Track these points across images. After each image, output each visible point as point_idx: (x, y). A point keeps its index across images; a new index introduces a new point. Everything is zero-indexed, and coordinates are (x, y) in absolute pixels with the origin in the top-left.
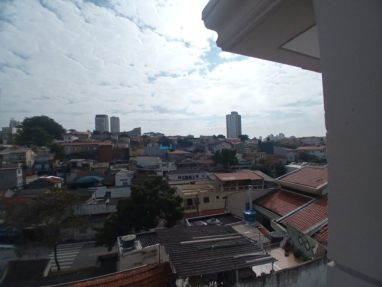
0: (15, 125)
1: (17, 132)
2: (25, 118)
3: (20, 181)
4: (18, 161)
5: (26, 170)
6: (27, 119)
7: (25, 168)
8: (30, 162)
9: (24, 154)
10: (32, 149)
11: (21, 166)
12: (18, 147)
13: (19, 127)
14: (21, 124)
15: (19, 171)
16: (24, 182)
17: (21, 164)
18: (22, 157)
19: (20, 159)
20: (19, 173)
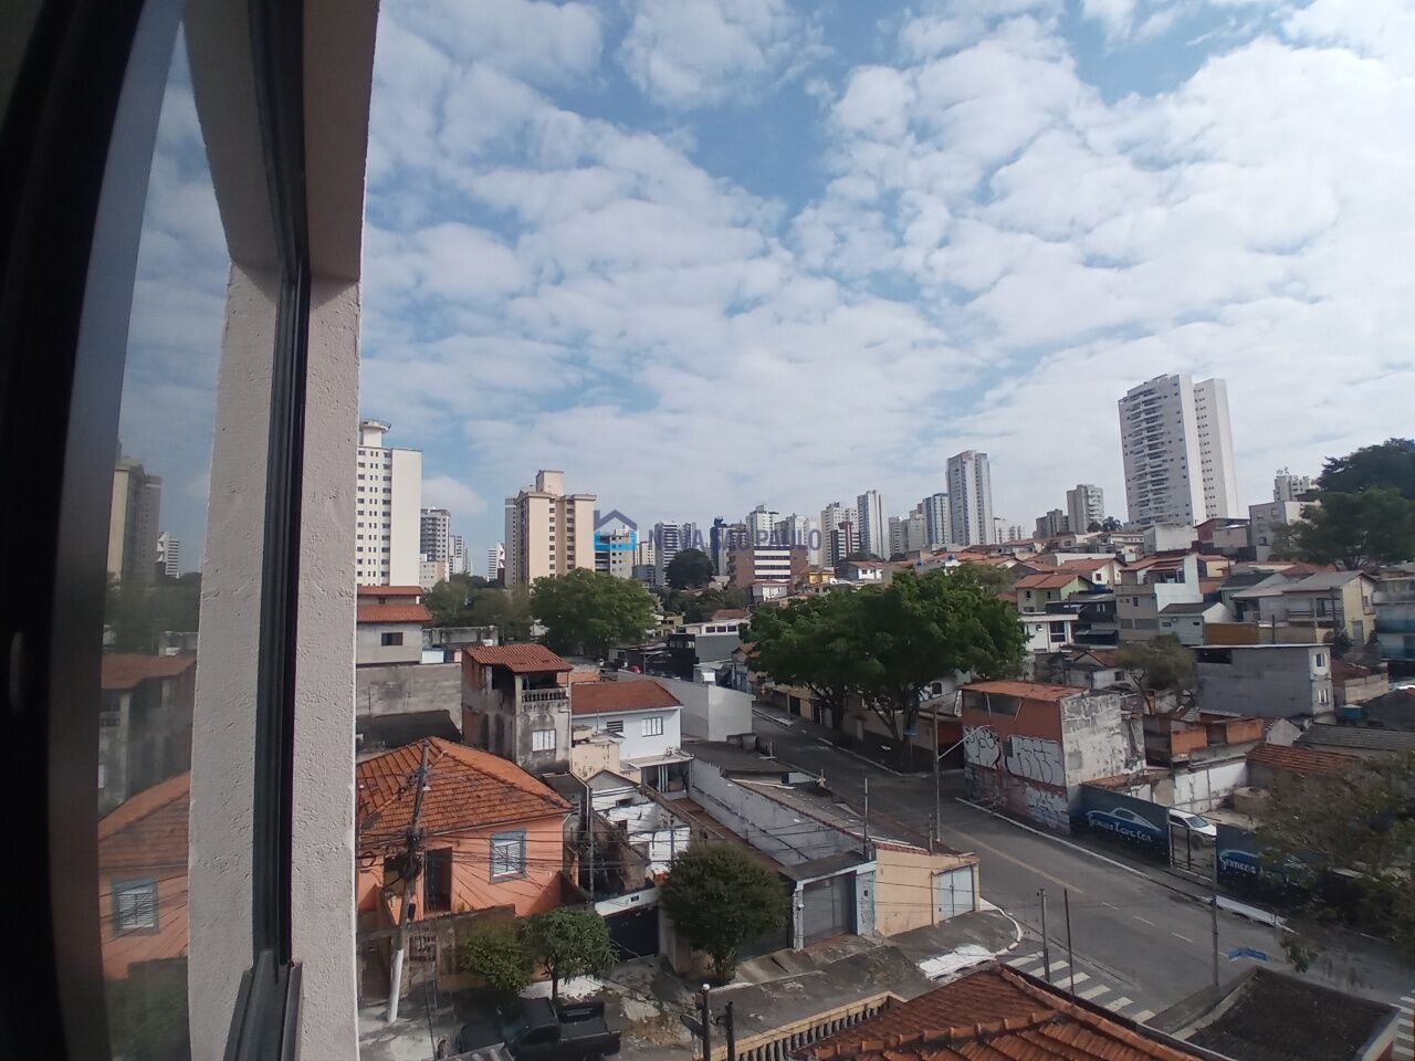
0: (1294, 493)
1: (1303, 516)
2: (1329, 463)
3: (1321, 695)
4: (1316, 619)
5: (1345, 656)
6: (1337, 463)
7: (1339, 646)
8: (1360, 623)
9: (1334, 593)
10: (1362, 575)
11: (1326, 640)
12: (1309, 567)
13: (1309, 495)
14: (1315, 487)
15: (1318, 657)
16: (1338, 699)
17: (1325, 631)
18: (1328, 606)
19: (1322, 613)
20: (1319, 665)
